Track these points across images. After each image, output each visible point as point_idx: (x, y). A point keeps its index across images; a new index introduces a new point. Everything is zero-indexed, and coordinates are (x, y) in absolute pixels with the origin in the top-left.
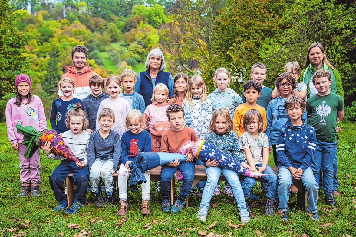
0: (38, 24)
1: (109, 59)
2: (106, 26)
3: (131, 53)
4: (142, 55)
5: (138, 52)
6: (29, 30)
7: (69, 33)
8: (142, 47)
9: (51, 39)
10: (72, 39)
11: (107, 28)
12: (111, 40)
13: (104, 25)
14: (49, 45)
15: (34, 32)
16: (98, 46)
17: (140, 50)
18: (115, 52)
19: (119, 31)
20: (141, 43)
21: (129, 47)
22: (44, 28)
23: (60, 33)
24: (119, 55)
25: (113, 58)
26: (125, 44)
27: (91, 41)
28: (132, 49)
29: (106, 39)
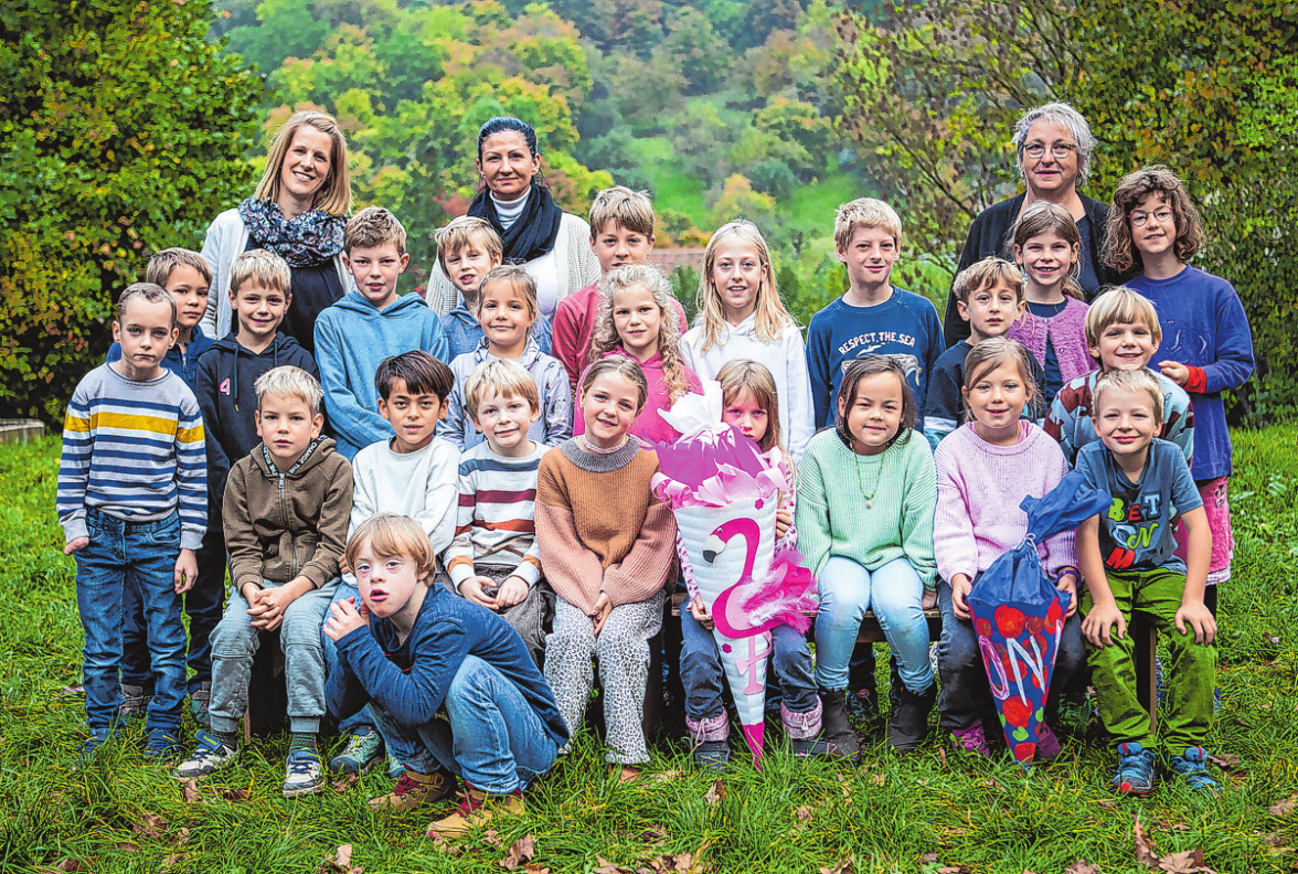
0: (377, 26)
1: (677, 165)
2: (661, 20)
3: (772, 136)
4: (818, 147)
5: (802, 135)
6: (340, 49)
7: (504, 59)
8: (817, 110)
9: (429, 84)
10: (518, 82)
11: (667, 31)
12: (686, 82)
13: (655, 17)
14: (420, 111)
15: (359, 60)
16: (629, 110)
17: (807, 125)
18: (702, 133)
19: (718, 42)
20: (812, 94)
21: (763, 114)
22: (402, 39)
23: (467, 59)
24: (719, 148)
25: (691, 163)
26: (745, 98)
27: (599, 92)
28: (775, 122)
29: (663, 80)
